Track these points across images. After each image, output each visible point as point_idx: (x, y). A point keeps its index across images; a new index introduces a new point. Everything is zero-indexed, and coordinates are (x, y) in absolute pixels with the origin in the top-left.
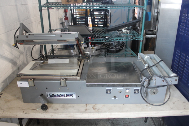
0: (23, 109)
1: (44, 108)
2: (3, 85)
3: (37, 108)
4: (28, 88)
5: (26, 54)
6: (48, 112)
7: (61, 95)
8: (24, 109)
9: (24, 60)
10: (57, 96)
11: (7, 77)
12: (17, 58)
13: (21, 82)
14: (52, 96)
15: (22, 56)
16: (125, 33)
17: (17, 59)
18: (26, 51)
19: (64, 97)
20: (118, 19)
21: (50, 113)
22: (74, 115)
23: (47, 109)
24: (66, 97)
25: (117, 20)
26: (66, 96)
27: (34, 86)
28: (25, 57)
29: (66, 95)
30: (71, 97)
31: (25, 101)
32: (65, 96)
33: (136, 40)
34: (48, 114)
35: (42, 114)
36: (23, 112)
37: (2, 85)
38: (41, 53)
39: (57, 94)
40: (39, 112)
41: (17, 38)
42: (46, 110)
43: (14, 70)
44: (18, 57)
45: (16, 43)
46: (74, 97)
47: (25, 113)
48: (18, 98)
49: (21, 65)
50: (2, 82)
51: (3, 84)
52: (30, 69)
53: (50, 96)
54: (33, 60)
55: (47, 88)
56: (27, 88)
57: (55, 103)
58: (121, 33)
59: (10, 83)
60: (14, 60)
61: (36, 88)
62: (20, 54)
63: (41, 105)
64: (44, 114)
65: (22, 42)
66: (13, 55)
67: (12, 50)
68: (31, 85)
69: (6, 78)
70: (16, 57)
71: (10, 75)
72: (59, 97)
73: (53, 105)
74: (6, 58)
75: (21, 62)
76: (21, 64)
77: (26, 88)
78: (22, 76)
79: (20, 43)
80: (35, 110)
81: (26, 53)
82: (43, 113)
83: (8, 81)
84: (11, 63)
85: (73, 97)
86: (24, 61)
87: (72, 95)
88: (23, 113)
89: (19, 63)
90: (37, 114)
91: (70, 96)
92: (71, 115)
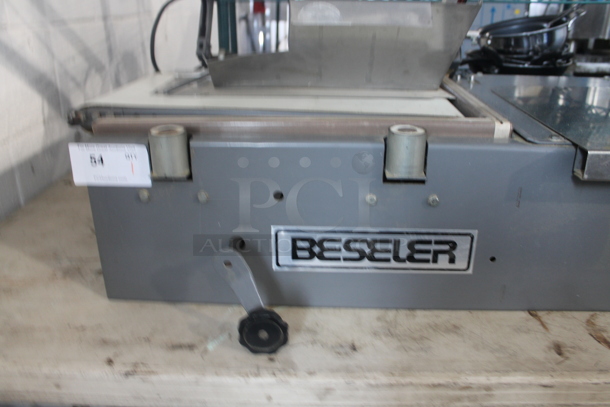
0: (105, 343)
1: (264, 335)
3: (206, 338)
4: (145, 194)
6: (290, 368)
7: (374, 250)
8: (115, 344)
10: (344, 253)
11: (15, 163)
13: (97, 149)
14: (312, 255)
18: (115, 62)
19: (393, 264)
21: (311, 373)
22: (488, 388)
23: (285, 341)
24: (408, 264)
26: (411, 259)
27: (190, 177)
29: (411, 245)
30: (443, 260)
31: (118, 287)
32: (404, 252)
34: (293, 380)
35: (253, 380)
36: (110, 362)
38: (203, 40)
39: (344, 238)
40: (220, 367)
42: (274, 351)
46: (461, 263)
47: (119, 367)
48: (73, 272)
53: (295, 257)
55: (279, 196)
56: (138, 198)
57: (320, 306)
60: (59, 85)
61: (203, 196)
63: (242, 313)
64: (267, 379)
68: (167, 170)
69: (7, 166)
71: (36, 156)
72: (360, 259)
73: (312, 317)
78: (102, 115)
80: (191, 347)
82: (257, 375)
84: (40, 93)
85: (452, 260)
87: (454, 245)
88: (107, 368)
90: (210, 379)
91: (436, 253)
92: (467, 388)
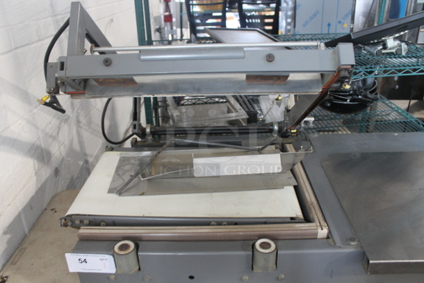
2: (9, 242)
4: (113, 277)
5: (78, 122)
9: (72, 140)
11: (20, 208)
12: (51, 136)
13: (83, 256)
15: (65, 127)
16: (394, 51)
17: (50, 140)
18: (76, 110)
20: (315, 15)
25: (312, 18)
27: (140, 269)
28: (75, 131)
33: (414, 74)
37: (5, 241)
38: (136, 122)
41: (62, 68)
43: (43, 179)
44: (54, 134)
45: (54, 92)
49: (63, 159)
50: (5, 233)
51: (8, 236)
52: (111, 191)
54: (110, 145)
55: (191, 277)
56: (108, 278)
58: (384, 51)
59: (33, 228)
60: (43, 146)
61: (147, 278)
62: (60, 124)
65: (82, 85)
66: (38, 128)
67: (35, 111)
68: (126, 270)
69: (17, 213)
70: (46, 134)
71: (32, 198)
74: (13, 144)
75: (62, 147)
76: (64, 154)
77: (107, 276)
78: (81, 222)
79: (70, 90)
81: (77, 117)
83: (24, 223)
84: (32, 157)
86: (71, 144)
89: (58, 153)
